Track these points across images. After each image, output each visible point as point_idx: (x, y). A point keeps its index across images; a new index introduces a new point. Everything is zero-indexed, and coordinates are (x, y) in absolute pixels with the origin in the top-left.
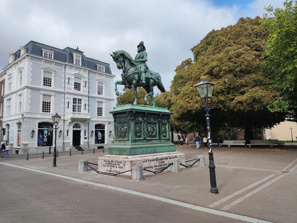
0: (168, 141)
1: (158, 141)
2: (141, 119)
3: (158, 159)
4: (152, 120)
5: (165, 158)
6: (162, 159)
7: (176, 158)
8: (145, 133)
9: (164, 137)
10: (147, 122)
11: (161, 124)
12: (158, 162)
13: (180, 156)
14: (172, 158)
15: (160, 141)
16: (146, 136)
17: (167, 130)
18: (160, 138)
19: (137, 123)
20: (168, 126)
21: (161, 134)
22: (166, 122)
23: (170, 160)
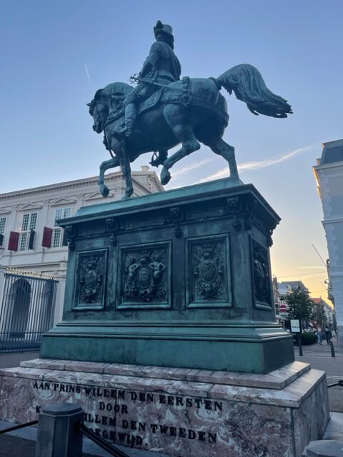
0: (230, 317)
1: (169, 314)
2: (99, 244)
3: (94, 389)
4: (145, 238)
5: (132, 393)
6: (116, 391)
7: (208, 407)
8: (114, 286)
9: (204, 299)
10: (122, 249)
11: (192, 245)
12: (94, 402)
13: (241, 405)
14: (177, 404)
15: (181, 315)
16: (114, 296)
17: (225, 269)
18: (183, 304)
19: (87, 256)
20: (228, 247)
21: (191, 288)
22: (216, 232)
23: (168, 412)
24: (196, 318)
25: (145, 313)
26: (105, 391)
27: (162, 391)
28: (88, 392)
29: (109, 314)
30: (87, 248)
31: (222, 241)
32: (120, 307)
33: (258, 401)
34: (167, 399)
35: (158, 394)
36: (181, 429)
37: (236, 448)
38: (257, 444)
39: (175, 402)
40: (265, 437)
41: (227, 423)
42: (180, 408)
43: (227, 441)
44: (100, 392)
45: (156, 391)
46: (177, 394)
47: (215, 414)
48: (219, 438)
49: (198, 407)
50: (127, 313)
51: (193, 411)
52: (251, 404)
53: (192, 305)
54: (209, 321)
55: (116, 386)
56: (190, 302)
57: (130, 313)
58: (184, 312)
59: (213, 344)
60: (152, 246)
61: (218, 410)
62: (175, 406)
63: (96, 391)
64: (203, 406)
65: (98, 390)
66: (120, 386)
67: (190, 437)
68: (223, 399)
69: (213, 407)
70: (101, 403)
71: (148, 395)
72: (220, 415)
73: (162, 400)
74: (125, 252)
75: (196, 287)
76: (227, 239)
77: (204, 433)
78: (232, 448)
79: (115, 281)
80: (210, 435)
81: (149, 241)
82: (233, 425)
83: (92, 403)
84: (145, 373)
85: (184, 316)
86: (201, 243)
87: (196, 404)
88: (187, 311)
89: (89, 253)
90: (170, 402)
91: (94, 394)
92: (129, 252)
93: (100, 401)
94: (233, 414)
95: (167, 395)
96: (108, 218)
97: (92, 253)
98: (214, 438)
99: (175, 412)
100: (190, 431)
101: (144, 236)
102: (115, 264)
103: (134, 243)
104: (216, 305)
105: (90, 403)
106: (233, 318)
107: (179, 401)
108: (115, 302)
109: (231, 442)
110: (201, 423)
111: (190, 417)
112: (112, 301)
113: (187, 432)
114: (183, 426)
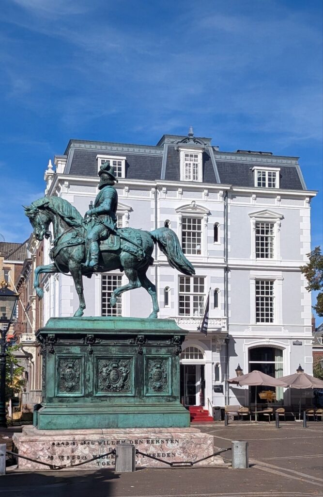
0: (169, 401)
1: (132, 400)
2: (76, 350)
3: (104, 442)
4: (114, 351)
5: (130, 441)
6: (119, 441)
7: (172, 442)
8: (91, 381)
9: (154, 391)
10: (96, 357)
11: (148, 359)
12: (105, 448)
13: (187, 439)
14: (156, 443)
15: (141, 400)
16: (91, 388)
17: (168, 375)
18: (142, 394)
19: (66, 359)
20: (170, 363)
21: (147, 385)
22: (164, 354)
23: (151, 447)
24: (149, 401)
25: (117, 399)
26: (112, 442)
27: (148, 438)
28: (100, 444)
29: (89, 399)
30: (65, 352)
31: (167, 359)
32: (97, 395)
33: (195, 437)
34: (151, 441)
35: (146, 440)
36: (158, 454)
37: (184, 457)
38: (193, 454)
39: (155, 442)
40: (197, 451)
41: (181, 447)
42: (158, 444)
43: (180, 455)
44: (109, 443)
45: (145, 438)
46: (156, 438)
47: (175, 445)
48: (177, 455)
49: (167, 443)
50: (103, 399)
51: (165, 445)
52: (191, 438)
53: (147, 395)
54: (158, 403)
55: (120, 438)
56: (146, 394)
57: (105, 399)
58: (143, 398)
59: (165, 415)
60: (120, 357)
61: (177, 443)
62: (155, 444)
63: (106, 443)
64: (169, 442)
65: (108, 442)
66: (122, 438)
67: (163, 456)
68: (179, 438)
69: (174, 442)
70: (110, 448)
71: (140, 441)
72: (178, 445)
73: (148, 442)
74: (99, 358)
75: (149, 384)
76: (170, 358)
77: (170, 454)
78: (183, 457)
79: (91, 378)
80: (173, 454)
81: (118, 353)
82: (183, 448)
83: (103, 449)
84: (131, 432)
85: (143, 401)
86: (154, 359)
87: (166, 442)
88: (145, 397)
89: (69, 356)
90: (152, 442)
91: (105, 444)
92: (101, 359)
93: (109, 447)
94: (184, 443)
95: (150, 440)
96: (89, 334)
97: (71, 356)
98: (175, 455)
99: (155, 447)
100: (163, 454)
101: (114, 349)
102: (91, 366)
103: (106, 353)
104: (162, 394)
105: (102, 449)
106: (172, 401)
107: (158, 441)
108: (92, 392)
109: (182, 455)
110: (168, 450)
111: (163, 447)
112: (90, 391)
113: (161, 455)
114: (159, 452)
